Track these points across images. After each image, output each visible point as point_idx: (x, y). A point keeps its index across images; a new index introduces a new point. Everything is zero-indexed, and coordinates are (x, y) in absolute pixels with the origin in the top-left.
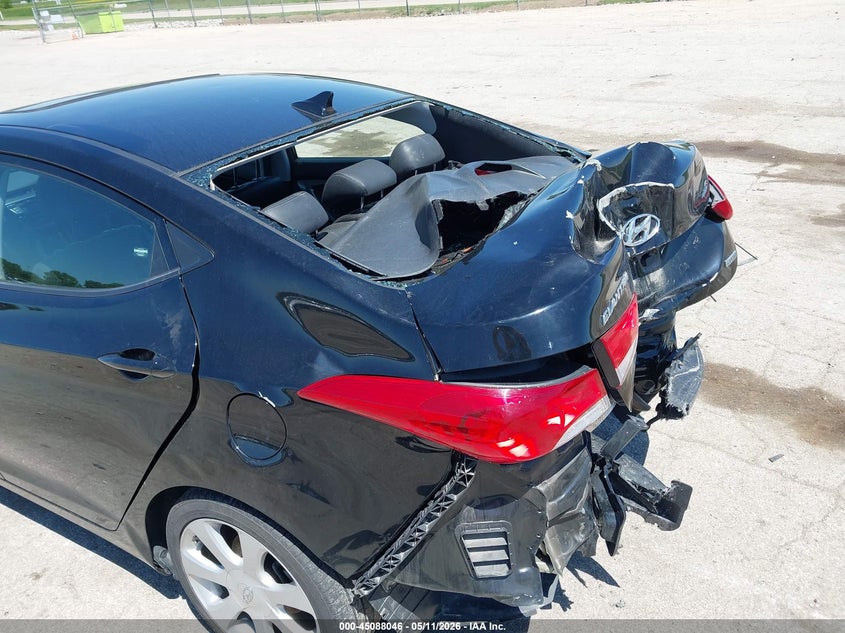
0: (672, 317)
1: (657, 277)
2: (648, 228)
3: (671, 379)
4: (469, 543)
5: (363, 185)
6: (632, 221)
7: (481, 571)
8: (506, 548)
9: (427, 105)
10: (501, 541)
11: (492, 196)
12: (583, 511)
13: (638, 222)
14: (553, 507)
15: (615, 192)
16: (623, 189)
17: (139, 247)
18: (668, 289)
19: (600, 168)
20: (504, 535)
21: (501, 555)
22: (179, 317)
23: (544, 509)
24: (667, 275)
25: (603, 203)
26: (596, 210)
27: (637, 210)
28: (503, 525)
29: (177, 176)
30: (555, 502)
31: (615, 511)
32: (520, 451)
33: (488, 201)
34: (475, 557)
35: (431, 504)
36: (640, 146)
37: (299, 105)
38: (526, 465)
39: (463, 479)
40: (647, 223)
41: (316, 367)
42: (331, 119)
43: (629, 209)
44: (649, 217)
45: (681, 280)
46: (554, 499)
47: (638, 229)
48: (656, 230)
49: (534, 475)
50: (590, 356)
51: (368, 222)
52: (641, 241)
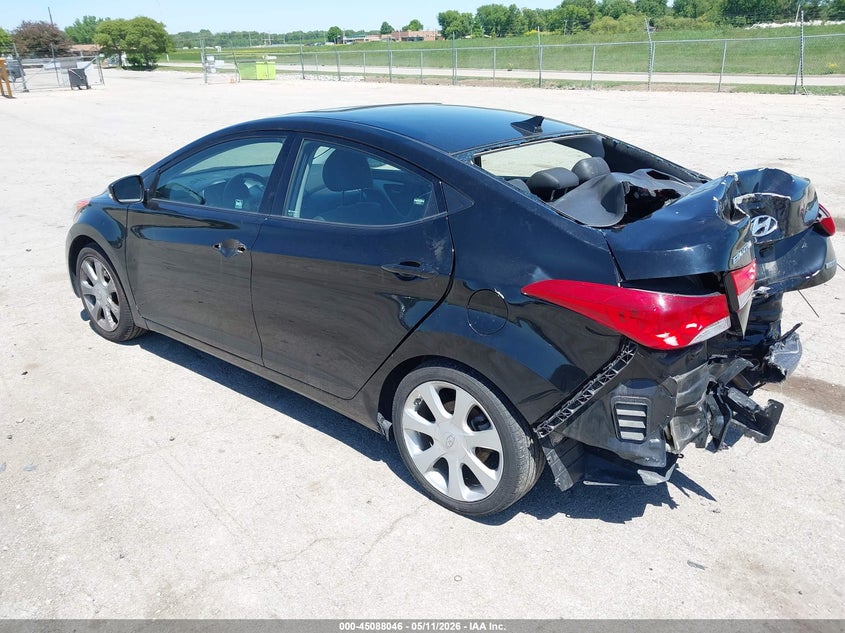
0: (781, 296)
1: (771, 266)
2: (769, 226)
3: (774, 354)
4: (620, 412)
5: (557, 181)
6: (757, 219)
7: (625, 435)
8: (643, 419)
9: (600, 138)
10: (642, 414)
11: (660, 189)
12: (701, 409)
13: (761, 220)
14: (681, 397)
15: (746, 196)
16: (752, 195)
17: (418, 197)
18: (778, 277)
19: (737, 179)
20: (644, 409)
21: (640, 425)
22: (443, 242)
23: (675, 395)
24: (779, 266)
25: (738, 201)
26: (732, 205)
27: (761, 212)
28: (645, 401)
29: (450, 155)
30: (683, 394)
31: (724, 415)
32: (672, 341)
33: (656, 191)
34: (623, 423)
35: (599, 376)
36: (767, 170)
37: (516, 125)
38: (673, 352)
39: (625, 358)
40: (767, 223)
41: (534, 276)
42: (539, 135)
43: (757, 209)
44: (770, 218)
45: (790, 272)
46: (683, 391)
47: (761, 225)
48: (775, 227)
49: (672, 368)
50: (721, 285)
51: (563, 202)
52: (762, 234)
